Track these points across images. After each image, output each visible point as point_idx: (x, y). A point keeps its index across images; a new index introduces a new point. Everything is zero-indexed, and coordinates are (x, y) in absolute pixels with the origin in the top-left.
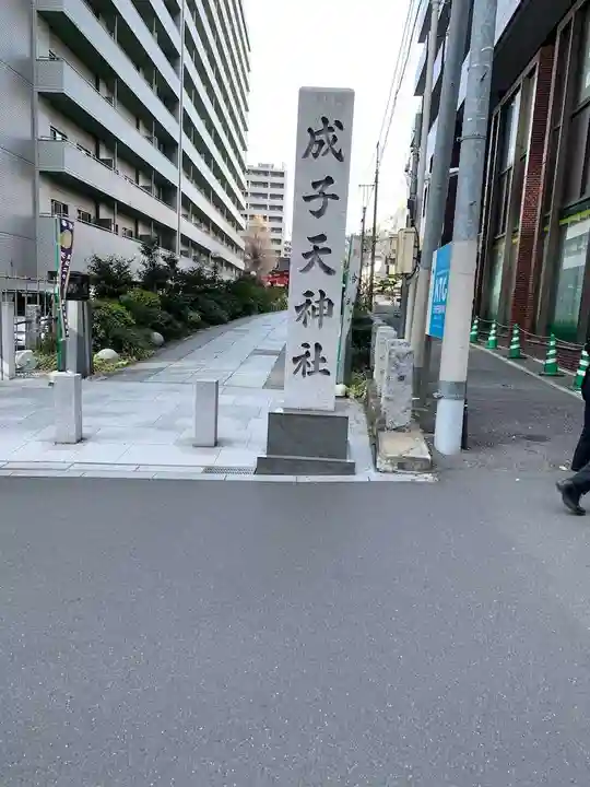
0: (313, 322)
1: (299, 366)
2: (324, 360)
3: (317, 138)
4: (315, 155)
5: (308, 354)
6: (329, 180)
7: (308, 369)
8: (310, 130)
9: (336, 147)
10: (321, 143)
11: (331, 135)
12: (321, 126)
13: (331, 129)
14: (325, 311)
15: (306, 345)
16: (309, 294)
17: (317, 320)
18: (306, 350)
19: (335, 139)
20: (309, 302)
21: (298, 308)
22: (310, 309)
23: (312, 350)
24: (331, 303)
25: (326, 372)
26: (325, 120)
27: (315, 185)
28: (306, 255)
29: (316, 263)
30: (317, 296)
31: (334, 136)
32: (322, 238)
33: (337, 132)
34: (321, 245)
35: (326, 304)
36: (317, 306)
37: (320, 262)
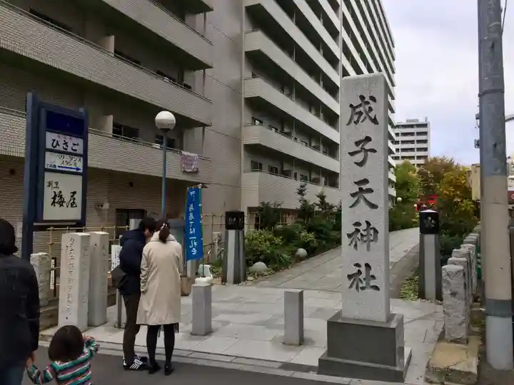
0: (362, 247)
1: (353, 283)
2: (373, 277)
3: (357, 110)
4: (356, 123)
5: (360, 272)
6: (368, 139)
7: (361, 285)
8: (351, 106)
9: (372, 115)
10: (361, 113)
11: (367, 107)
12: (359, 102)
13: (368, 103)
14: (372, 238)
15: (357, 265)
16: (358, 224)
17: (365, 245)
18: (358, 268)
19: (371, 109)
20: (358, 231)
21: (349, 236)
22: (359, 236)
23: (363, 269)
24: (376, 231)
25: (376, 288)
26: (362, 98)
27: (357, 143)
28: (353, 195)
29: (362, 201)
30: (364, 226)
31: (370, 108)
32: (366, 181)
33: (372, 104)
34: (364, 187)
35: (372, 232)
36: (364, 233)
37: (365, 199)
